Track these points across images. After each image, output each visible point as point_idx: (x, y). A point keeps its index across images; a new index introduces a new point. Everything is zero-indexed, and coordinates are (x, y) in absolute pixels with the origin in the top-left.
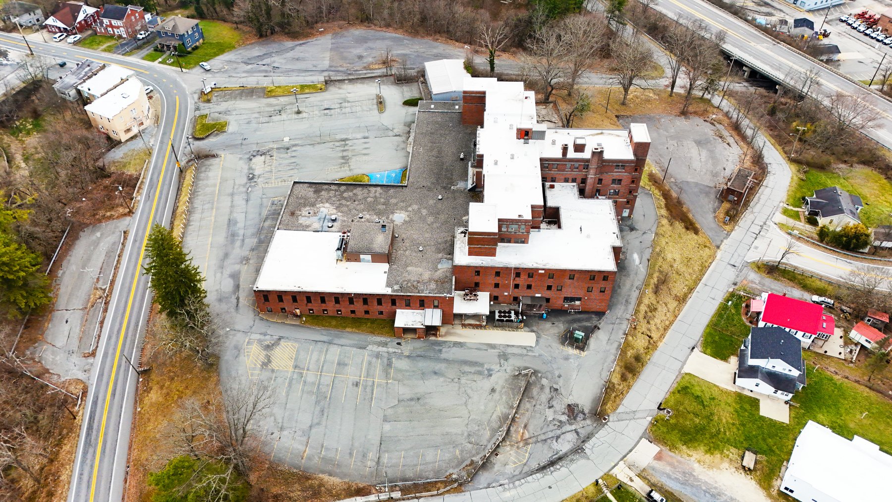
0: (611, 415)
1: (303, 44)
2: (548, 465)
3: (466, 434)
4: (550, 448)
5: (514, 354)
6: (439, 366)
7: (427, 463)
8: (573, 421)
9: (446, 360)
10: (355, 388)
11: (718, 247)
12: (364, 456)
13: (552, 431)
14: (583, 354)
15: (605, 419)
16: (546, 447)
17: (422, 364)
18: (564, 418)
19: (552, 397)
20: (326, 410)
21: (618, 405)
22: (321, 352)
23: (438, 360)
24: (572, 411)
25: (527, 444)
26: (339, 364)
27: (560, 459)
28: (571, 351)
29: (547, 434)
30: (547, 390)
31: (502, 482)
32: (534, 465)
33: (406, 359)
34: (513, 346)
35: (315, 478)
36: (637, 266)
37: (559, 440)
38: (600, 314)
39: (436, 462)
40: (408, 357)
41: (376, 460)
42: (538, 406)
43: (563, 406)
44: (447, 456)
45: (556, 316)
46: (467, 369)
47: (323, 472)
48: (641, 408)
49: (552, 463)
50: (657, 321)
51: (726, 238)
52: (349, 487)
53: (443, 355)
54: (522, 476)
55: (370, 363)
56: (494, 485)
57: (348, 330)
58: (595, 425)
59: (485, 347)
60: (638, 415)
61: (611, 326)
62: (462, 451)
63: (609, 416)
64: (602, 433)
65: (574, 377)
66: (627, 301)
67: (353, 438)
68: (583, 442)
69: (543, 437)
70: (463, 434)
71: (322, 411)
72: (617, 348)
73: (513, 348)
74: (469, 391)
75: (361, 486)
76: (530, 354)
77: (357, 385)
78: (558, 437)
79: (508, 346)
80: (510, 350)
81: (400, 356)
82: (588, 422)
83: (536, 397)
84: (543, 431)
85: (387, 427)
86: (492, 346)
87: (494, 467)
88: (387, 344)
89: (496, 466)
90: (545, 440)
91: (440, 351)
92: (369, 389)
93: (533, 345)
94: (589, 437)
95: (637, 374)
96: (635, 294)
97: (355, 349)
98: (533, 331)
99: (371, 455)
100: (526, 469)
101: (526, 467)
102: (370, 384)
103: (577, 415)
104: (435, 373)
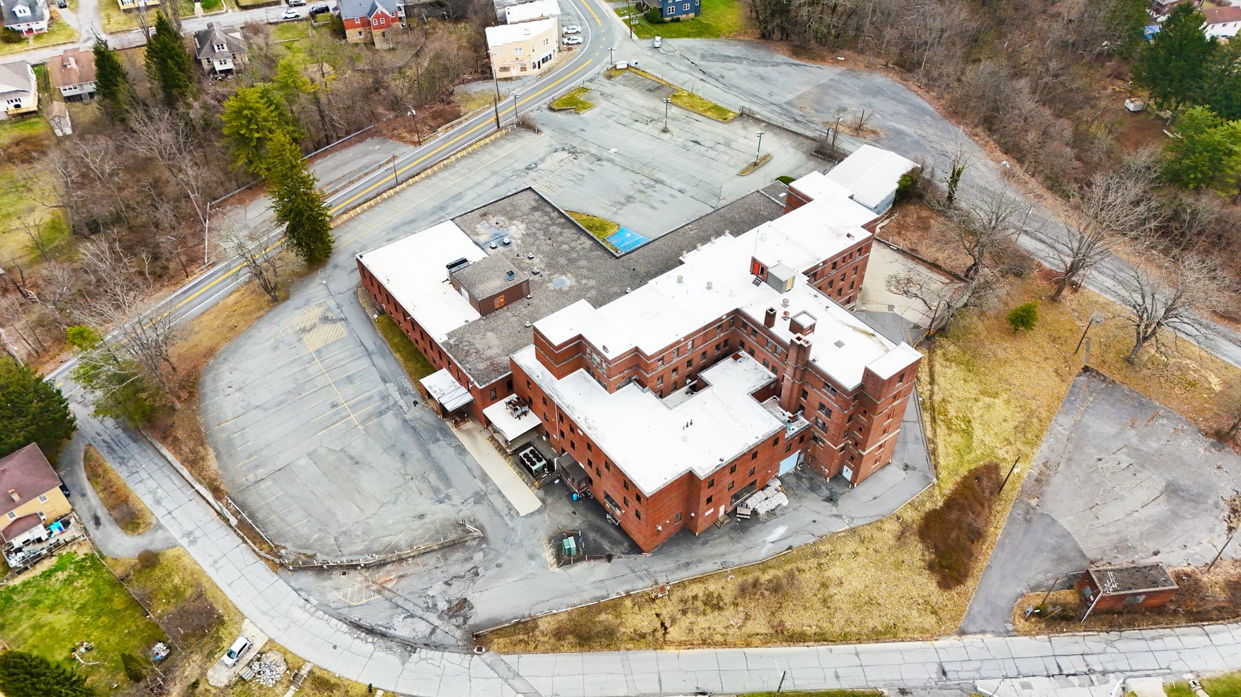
0: (491, 653)
1: (796, 65)
2: (366, 629)
3: (343, 529)
4: (391, 617)
5: (492, 505)
6: (415, 453)
7: (283, 520)
8: (446, 617)
9: (428, 454)
10: (329, 407)
11: (962, 633)
12: (256, 467)
13: (415, 604)
14: (555, 569)
15: (480, 649)
16: (389, 612)
17: (406, 439)
18: (443, 605)
19: (463, 577)
20: (284, 405)
21: (514, 653)
22: (352, 355)
23: (423, 446)
24: (460, 608)
25: (379, 592)
26: (348, 377)
27: (383, 635)
28: (548, 555)
29: (407, 602)
30: (469, 566)
31: (311, 599)
32: (355, 616)
33: (400, 422)
34: (503, 496)
35: (205, 449)
36: (764, 542)
37: (409, 620)
38: (636, 549)
39: (290, 525)
40: (405, 421)
41: (259, 478)
42: (438, 571)
43: (458, 596)
44: (304, 531)
45: (589, 509)
46: (433, 478)
47: (216, 449)
48: (531, 681)
49: (371, 631)
50: (702, 622)
51: (997, 634)
52: (215, 480)
53: (432, 447)
54: (332, 612)
55: (369, 398)
56: (303, 594)
57: (397, 355)
58: (460, 643)
59: (477, 473)
60: (516, 683)
61: (627, 571)
62: (319, 539)
63: (487, 651)
64: (455, 657)
65: (510, 580)
66: (688, 564)
67: (269, 445)
68: (426, 645)
69: (400, 602)
70: (341, 526)
71: (282, 403)
72: (596, 598)
73: (500, 499)
74: (402, 498)
75: (222, 487)
76: (507, 519)
77: (333, 406)
78: (412, 616)
79: (500, 492)
80: (494, 498)
81: (400, 413)
82: (458, 633)
83: (449, 562)
84: (408, 597)
85: (303, 462)
86: (485, 478)
87: (325, 580)
88: (406, 394)
89: (328, 582)
90: (398, 606)
91: (437, 440)
92: (337, 417)
93: (522, 515)
94: (437, 647)
95: (586, 647)
96: (709, 567)
97: (378, 376)
98: (543, 501)
99: (261, 472)
100: (345, 611)
101: (347, 609)
102: (344, 414)
103: (458, 616)
104: (403, 455)
